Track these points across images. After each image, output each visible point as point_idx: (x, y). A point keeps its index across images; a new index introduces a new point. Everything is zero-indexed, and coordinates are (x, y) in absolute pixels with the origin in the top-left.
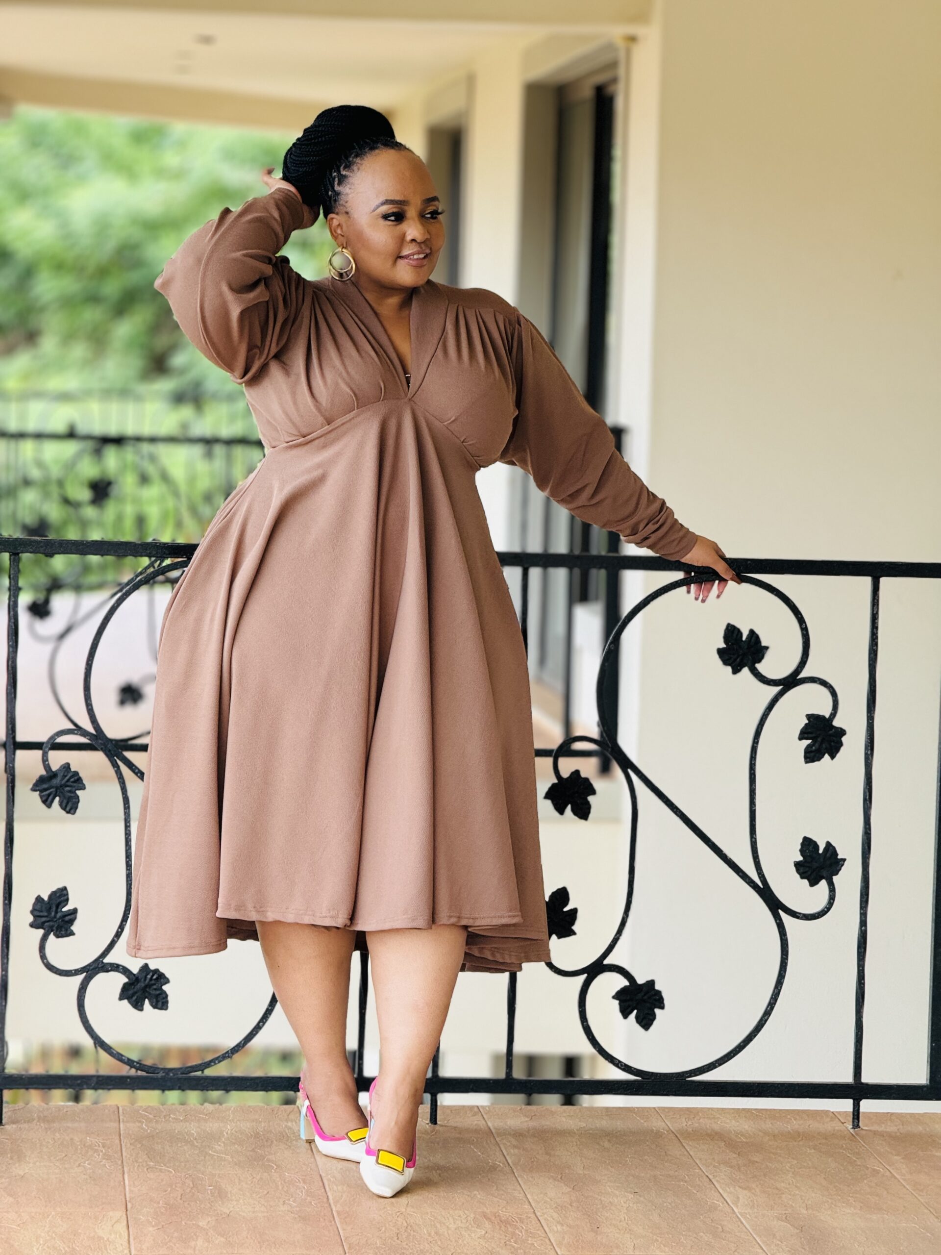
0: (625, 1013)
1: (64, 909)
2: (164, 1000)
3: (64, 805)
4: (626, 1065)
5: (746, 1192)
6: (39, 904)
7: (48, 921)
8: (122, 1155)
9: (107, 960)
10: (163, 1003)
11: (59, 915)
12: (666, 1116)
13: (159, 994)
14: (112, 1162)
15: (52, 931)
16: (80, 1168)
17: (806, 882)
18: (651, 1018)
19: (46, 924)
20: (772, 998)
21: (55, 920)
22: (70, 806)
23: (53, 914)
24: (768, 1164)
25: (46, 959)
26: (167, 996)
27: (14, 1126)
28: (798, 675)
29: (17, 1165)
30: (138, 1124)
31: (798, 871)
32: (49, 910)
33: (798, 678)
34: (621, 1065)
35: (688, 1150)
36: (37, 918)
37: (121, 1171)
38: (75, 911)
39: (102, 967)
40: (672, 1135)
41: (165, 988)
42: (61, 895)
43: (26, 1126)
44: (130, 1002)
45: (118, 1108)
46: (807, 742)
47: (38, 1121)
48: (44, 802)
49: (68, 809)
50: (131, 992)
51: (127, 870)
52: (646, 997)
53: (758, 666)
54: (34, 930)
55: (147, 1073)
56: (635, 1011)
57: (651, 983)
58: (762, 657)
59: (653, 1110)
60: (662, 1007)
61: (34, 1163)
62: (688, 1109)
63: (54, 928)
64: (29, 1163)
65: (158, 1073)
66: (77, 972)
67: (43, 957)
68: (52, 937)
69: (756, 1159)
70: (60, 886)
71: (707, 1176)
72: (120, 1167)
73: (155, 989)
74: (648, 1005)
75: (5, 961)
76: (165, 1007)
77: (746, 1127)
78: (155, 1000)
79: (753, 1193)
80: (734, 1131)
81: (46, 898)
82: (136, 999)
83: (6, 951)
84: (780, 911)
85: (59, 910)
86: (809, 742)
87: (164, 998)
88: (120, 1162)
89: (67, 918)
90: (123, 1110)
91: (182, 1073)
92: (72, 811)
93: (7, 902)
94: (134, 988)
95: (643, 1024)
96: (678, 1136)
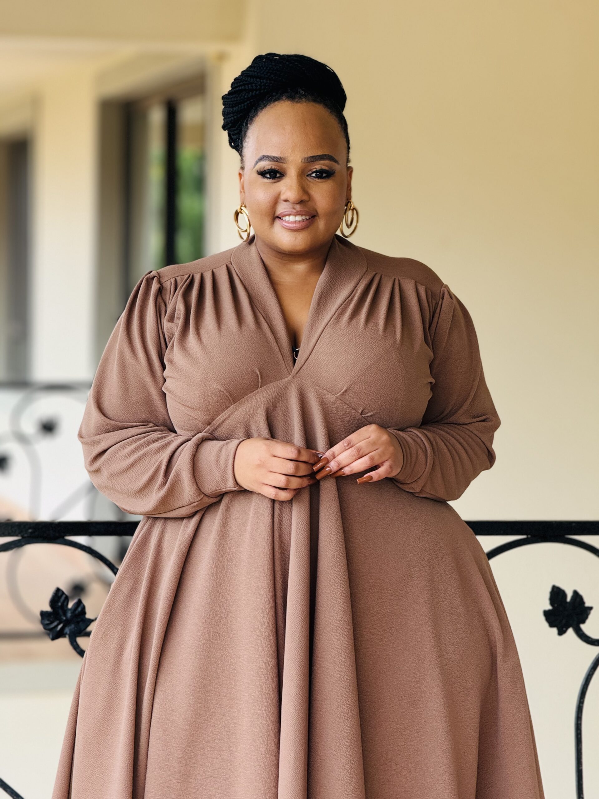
53: (583, 626)
58: (587, 618)
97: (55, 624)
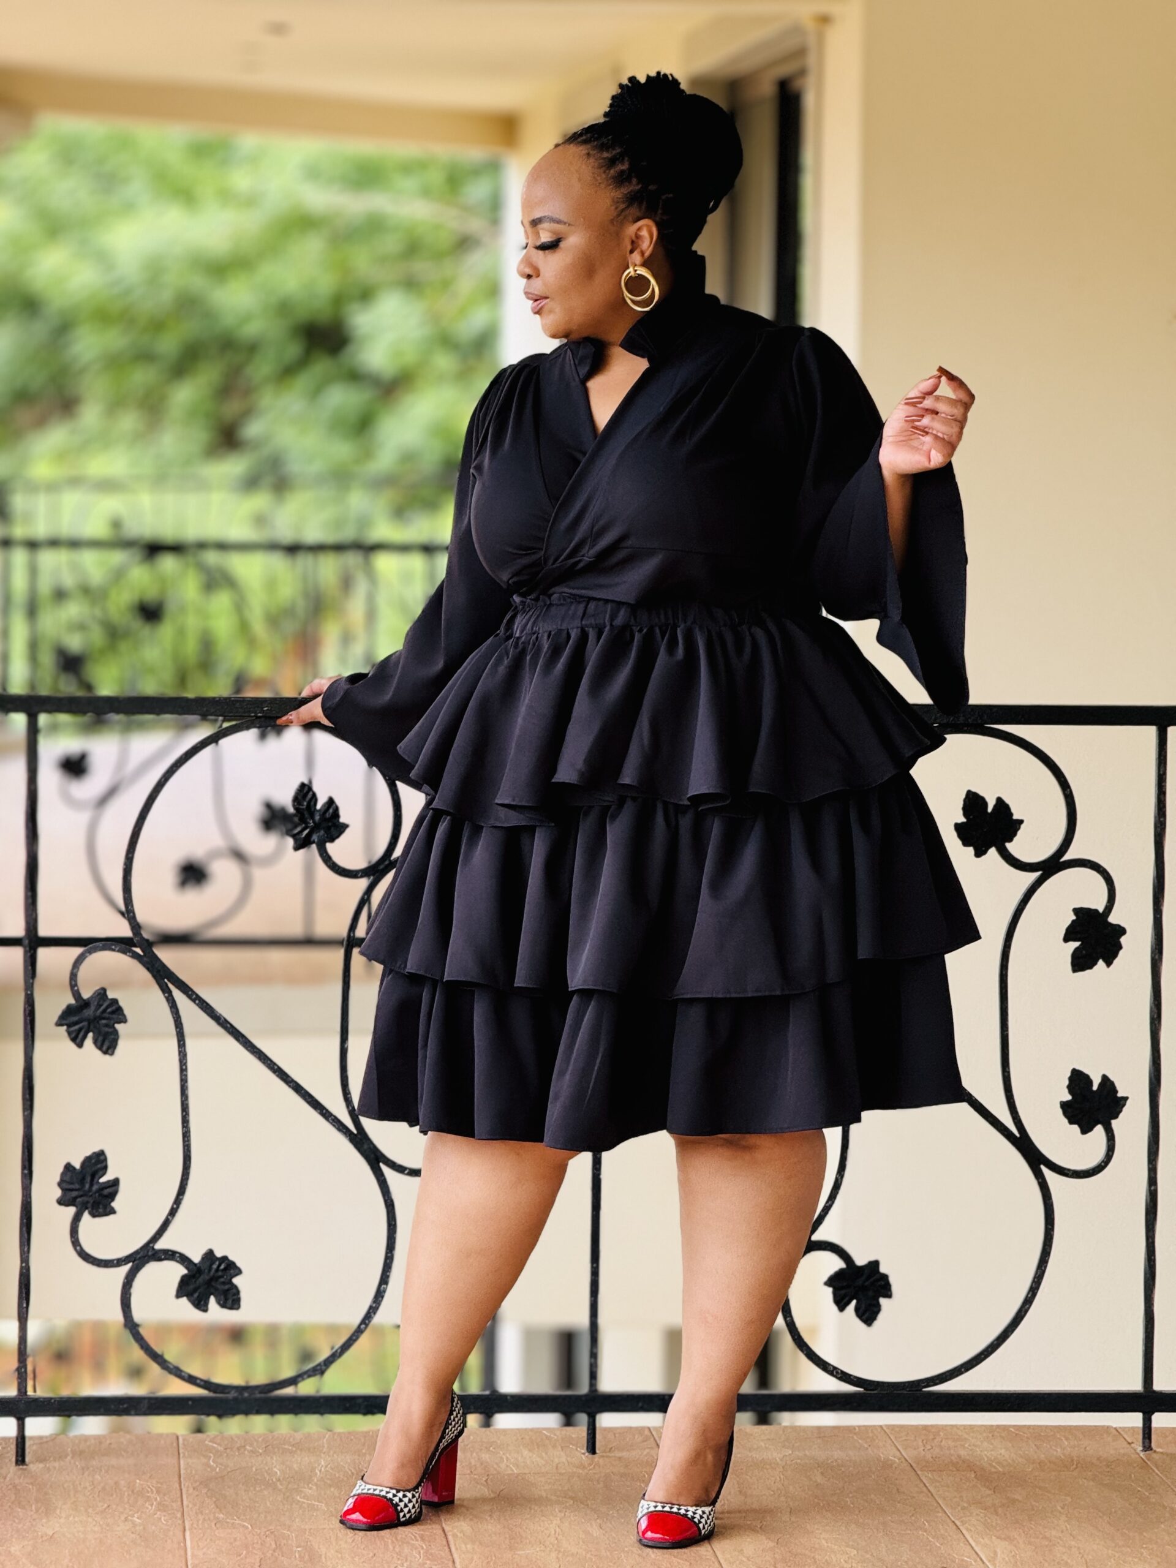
0: (841, 1303)
1: (102, 1180)
2: (235, 1297)
3: (99, 1044)
4: (843, 1372)
5: (1005, 1544)
6: (69, 1174)
7: (81, 1196)
8: (182, 1504)
9: (160, 1245)
10: (233, 1300)
11: (95, 1188)
12: (896, 1437)
13: (228, 1290)
14: (169, 1514)
15: (87, 1208)
16: (126, 1523)
17: (1076, 1128)
18: (875, 1310)
19: (79, 1200)
20: (1033, 1281)
21: (91, 1194)
22: (108, 1044)
23: (87, 1186)
24: (1034, 1503)
25: (80, 1245)
26: (238, 1292)
27: (41, 1465)
28: (1062, 856)
29: (44, 1521)
30: (204, 1460)
31: (1065, 1114)
32: (82, 1181)
33: (1062, 860)
34: (837, 1373)
35: (927, 1485)
36: (67, 1192)
37: (181, 1528)
38: (115, 1183)
39: (153, 1255)
40: (905, 1464)
41: (236, 1281)
42: (97, 1162)
43: (56, 1464)
44: (190, 1301)
45: (177, 1438)
46: (1075, 945)
47: (72, 1458)
48: (74, 1040)
49: (105, 1048)
50: (191, 1287)
51: (183, 1127)
52: (866, 1284)
53: (1008, 845)
54: (63, 1208)
55: (215, 1392)
56: (854, 1302)
57: (874, 1265)
58: (1015, 835)
59: (879, 1430)
60: (888, 1295)
61: (67, 1517)
62: (926, 1428)
63: (89, 1205)
64: (60, 1518)
65: (228, 1393)
66: (119, 1263)
67: (75, 1242)
68: (86, 1216)
69: (1017, 1497)
70: (96, 1149)
71: (953, 1522)
72: (180, 1522)
73: (224, 1283)
74: (871, 1293)
75: (26, 1249)
76: (236, 1306)
77: (1003, 1451)
78: (222, 1297)
79: (1016, 1546)
80: (988, 1457)
81: (77, 1165)
82: (198, 1297)
83: (26, 1235)
84: (1042, 1167)
85: (96, 1180)
86: (1077, 944)
87: (234, 1295)
88: (179, 1515)
89: (106, 1192)
90: (184, 1440)
91: (260, 1393)
92: (110, 1051)
93: (26, 1172)
94: (195, 1282)
95: (864, 1317)
96: (913, 1465)
97: (299, 829)
